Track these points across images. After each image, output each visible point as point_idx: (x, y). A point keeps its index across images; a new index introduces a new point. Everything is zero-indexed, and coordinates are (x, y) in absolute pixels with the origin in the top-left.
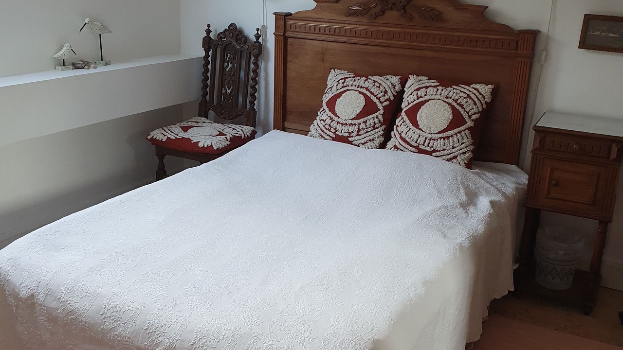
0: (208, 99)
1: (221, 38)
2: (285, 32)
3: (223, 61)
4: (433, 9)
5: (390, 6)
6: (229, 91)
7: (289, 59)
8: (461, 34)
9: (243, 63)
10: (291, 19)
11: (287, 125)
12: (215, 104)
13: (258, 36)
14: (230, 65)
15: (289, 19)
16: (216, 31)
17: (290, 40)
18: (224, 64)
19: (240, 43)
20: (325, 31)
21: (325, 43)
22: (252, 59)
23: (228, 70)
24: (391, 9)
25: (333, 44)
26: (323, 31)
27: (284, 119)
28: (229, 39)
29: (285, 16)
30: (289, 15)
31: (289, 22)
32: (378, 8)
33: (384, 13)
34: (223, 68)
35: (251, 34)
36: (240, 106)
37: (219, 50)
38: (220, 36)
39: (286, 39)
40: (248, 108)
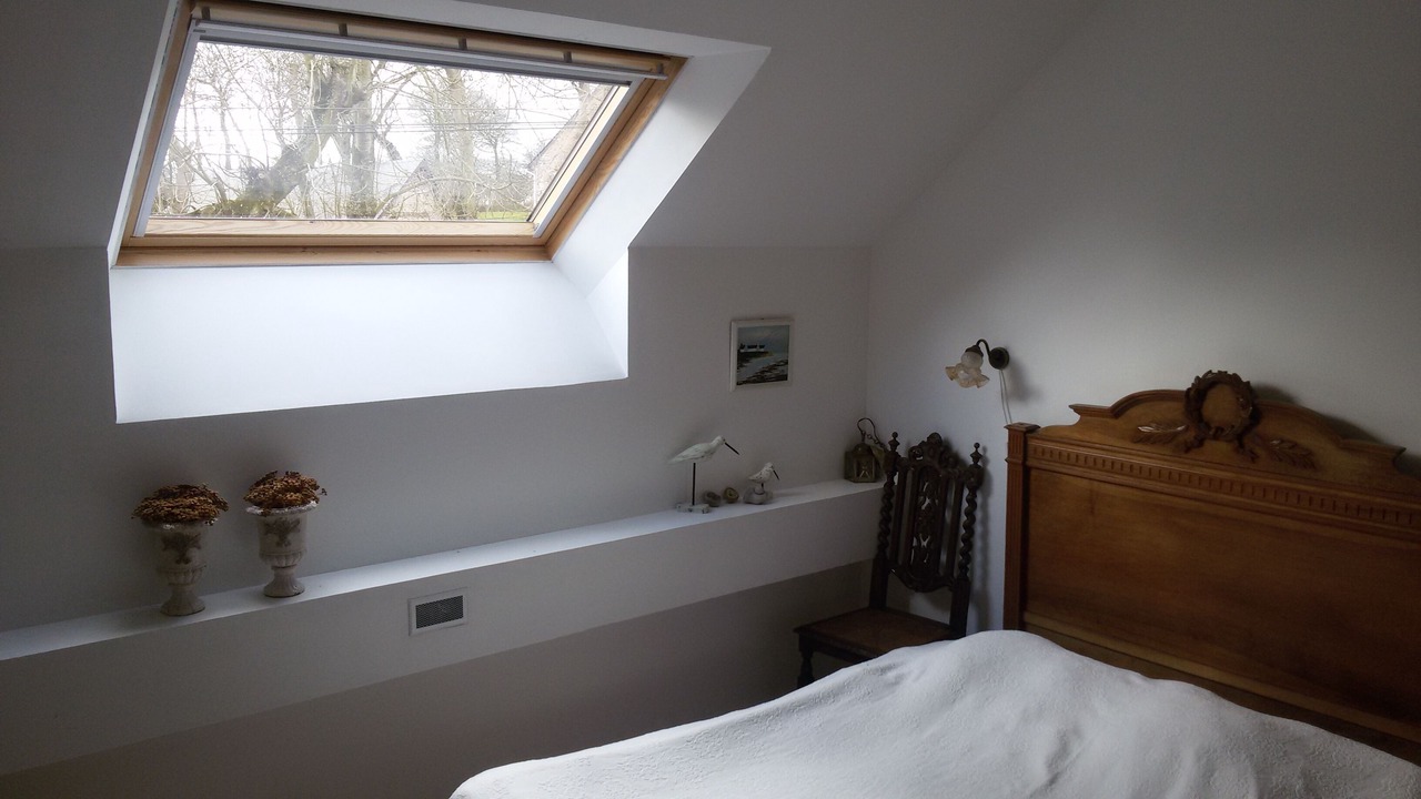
0: (888, 554)
1: (915, 456)
2: (1025, 458)
3: (917, 493)
4: (1295, 445)
5: (1211, 433)
6: (925, 543)
7: (1033, 503)
8: (1353, 495)
9: (951, 498)
10: (1037, 439)
11: (1028, 617)
12: (900, 563)
13: (976, 456)
14: (928, 501)
15: (1032, 438)
16: (908, 444)
17: (1034, 473)
18: (917, 499)
19: (946, 467)
20: (1104, 465)
21: (1095, 483)
22: (966, 492)
23: (923, 507)
24: (1215, 437)
25: (1107, 486)
26: (1091, 463)
27: (1023, 607)
28: (929, 459)
29: (1025, 433)
30: (1033, 429)
31: (1033, 443)
32: (1191, 435)
33: (1200, 443)
34: (916, 507)
35: (966, 453)
36: (941, 572)
37: (909, 475)
38: (913, 452)
39: (1027, 470)
40: (955, 575)
